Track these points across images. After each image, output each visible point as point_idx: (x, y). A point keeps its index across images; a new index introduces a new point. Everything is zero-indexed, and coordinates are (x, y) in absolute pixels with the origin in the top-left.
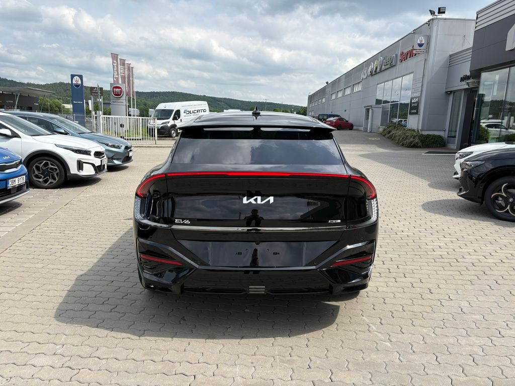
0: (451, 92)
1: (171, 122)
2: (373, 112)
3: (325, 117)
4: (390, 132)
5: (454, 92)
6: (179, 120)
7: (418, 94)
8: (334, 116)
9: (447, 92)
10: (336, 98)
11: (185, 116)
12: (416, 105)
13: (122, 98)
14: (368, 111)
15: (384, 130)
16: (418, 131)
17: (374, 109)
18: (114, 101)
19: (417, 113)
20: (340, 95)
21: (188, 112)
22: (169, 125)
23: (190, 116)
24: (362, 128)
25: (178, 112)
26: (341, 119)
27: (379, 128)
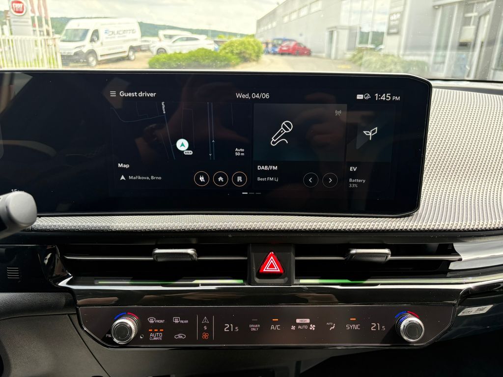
0: (439, 6)
1: (86, 45)
2: (338, 35)
3: (280, 42)
4: (361, 58)
5: (443, 6)
6: (99, 43)
7: (400, 9)
8: (290, 40)
9: (434, 7)
10: (290, 21)
11: (107, 38)
12: (396, 23)
13: (25, 16)
14: (331, 33)
15: (354, 56)
16: (398, 56)
17: (340, 31)
18: (16, 20)
19: (397, 33)
20: (294, 16)
21: (111, 33)
22: (85, 50)
23: (114, 37)
24: (324, 55)
25: (96, 33)
26: (298, 44)
27: (345, 54)
